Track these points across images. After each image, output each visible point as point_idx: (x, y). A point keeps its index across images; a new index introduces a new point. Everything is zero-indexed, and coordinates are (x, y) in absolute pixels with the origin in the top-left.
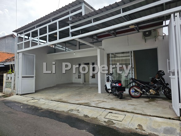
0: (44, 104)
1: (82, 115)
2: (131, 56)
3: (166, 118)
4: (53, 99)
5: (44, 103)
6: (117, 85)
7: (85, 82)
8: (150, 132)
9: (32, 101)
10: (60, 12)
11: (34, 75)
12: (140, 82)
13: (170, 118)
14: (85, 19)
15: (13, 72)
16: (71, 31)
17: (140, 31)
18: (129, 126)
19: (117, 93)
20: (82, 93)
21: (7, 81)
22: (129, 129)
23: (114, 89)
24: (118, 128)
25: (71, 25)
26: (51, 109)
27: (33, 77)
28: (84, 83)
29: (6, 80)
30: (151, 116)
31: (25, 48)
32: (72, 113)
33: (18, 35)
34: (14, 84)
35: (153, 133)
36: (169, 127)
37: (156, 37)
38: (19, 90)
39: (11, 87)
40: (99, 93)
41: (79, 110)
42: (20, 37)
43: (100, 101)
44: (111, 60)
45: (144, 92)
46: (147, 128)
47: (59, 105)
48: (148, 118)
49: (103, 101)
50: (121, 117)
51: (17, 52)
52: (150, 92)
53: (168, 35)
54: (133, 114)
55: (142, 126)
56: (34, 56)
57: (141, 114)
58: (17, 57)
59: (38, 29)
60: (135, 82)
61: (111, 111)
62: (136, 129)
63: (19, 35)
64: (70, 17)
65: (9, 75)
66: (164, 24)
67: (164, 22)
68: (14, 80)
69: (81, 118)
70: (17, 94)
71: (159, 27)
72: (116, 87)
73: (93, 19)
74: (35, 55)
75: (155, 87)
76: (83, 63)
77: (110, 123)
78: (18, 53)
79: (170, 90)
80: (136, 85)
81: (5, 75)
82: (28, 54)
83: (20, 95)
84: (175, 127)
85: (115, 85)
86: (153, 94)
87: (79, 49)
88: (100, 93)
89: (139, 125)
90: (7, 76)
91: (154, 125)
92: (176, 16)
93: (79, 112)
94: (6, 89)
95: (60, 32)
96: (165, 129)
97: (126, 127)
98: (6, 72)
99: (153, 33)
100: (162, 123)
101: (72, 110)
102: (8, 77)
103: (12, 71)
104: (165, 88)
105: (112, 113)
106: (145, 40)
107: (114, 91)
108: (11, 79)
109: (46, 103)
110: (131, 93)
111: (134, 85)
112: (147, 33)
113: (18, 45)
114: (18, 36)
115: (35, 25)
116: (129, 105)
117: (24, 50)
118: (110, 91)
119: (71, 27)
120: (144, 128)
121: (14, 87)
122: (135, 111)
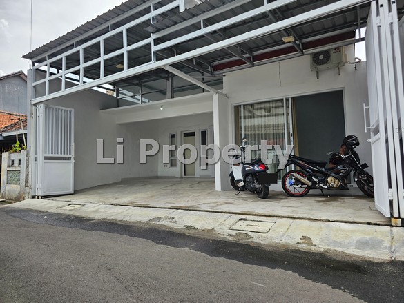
0: (96, 211)
1: (182, 227)
2: (288, 114)
3: (361, 223)
4: (114, 202)
5: (95, 209)
6: (257, 168)
7: (185, 175)
8: (326, 247)
9: (69, 207)
10: (131, 9)
11: (72, 155)
12: (306, 162)
13: (369, 224)
14: (185, 20)
15: (23, 149)
16: (154, 48)
17: (306, 51)
18: (283, 239)
19: (257, 186)
20: (180, 192)
21: (9, 169)
22: (283, 245)
23: (250, 177)
24: (258, 244)
25: (154, 36)
26: (112, 220)
27: (69, 158)
28: (183, 176)
29: (9, 166)
30: (329, 221)
31: (50, 92)
32: (158, 223)
33: (34, 65)
34: (27, 175)
35: (332, 248)
36: (368, 237)
37: (340, 65)
38: (37, 187)
39: (18, 182)
40: (216, 190)
41: (173, 218)
42: (37, 69)
43: (219, 203)
44: (243, 128)
45: (314, 183)
46: (322, 241)
47: (130, 211)
48: (323, 224)
49: (226, 203)
50: (265, 225)
51: (33, 102)
52: (327, 182)
53: (365, 60)
54: (290, 220)
55: (310, 239)
56: (71, 112)
57: (309, 219)
58: (31, 114)
59: (81, 48)
60: (296, 164)
61: (244, 217)
62: (298, 243)
63: (36, 64)
64: (153, 18)
65: (14, 156)
66: (357, 37)
67: (357, 31)
68: (27, 166)
69: (178, 231)
70: (34, 197)
71: (346, 43)
72: (254, 173)
73: (204, 20)
74: (73, 110)
75: (338, 173)
76: (181, 132)
77: (242, 236)
78: (35, 105)
79: (370, 179)
80: (298, 168)
81: (5, 155)
82: (57, 107)
83: (40, 197)
84: (380, 237)
85: (252, 168)
86: (334, 186)
87: (173, 97)
88: (220, 190)
89: (304, 237)
90: (9, 158)
91: (336, 236)
92: (382, 6)
93: (174, 222)
94: (8, 187)
95: (129, 52)
96: (358, 241)
97: (277, 241)
98: (8, 148)
99: (333, 56)
100: (352, 231)
101: (159, 219)
102: (13, 161)
103: (20, 146)
104: (360, 174)
105: (245, 220)
106: (317, 73)
107: (250, 182)
108: (20, 164)
109: (100, 210)
110: (288, 186)
111: (293, 169)
112: (321, 57)
113: (34, 86)
114: (35, 67)
115: (74, 41)
116: (282, 206)
117: (48, 97)
118: (242, 184)
119: (155, 40)
120: (315, 241)
121: (27, 182)
122: (295, 216)
